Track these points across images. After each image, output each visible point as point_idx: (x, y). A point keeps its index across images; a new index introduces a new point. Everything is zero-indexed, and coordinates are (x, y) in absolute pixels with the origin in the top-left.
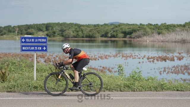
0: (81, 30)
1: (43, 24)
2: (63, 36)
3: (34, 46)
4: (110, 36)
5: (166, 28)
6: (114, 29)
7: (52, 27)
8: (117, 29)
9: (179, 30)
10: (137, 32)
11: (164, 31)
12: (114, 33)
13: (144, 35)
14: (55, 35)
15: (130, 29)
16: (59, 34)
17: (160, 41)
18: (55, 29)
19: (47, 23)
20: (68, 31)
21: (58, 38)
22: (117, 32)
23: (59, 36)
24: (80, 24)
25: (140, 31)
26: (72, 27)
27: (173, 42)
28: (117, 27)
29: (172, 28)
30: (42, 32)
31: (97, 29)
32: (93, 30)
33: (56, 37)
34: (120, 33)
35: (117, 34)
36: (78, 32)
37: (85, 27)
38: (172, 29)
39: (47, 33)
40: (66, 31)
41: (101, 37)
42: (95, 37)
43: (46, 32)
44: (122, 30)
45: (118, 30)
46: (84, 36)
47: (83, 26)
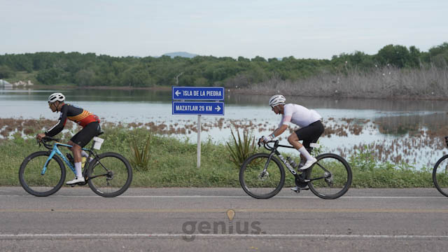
0: (112, 68)
1: (26, 54)
2: (73, 82)
3: (198, 105)
4: (177, 82)
5: (296, 68)
6: (186, 69)
7: (47, 61)
8: (192, 67)
9: (325, 71)
10: (235, 75)
11: (293, 74)
12: (188, 76)
13: (252, 81)
14: (55, 78)
15: (220, 69)
16: (64, 78)
17: (289, 94)
18: (57, 67)
19: (37, 53)
20: (85, 71)
21: (63, 86)
22: (192, 74)
23: (64, 81)
24: (109, 56)
25: (243, 72)
26: (94, 61)
27: (316, 97)
28: (192, 63)
29: (310, 67)
30: (26, 72)
31: (149, 66)
32: (141, 68)
33: (58, 83)
34: (200, 77)
35: (193, 80)
36: (106, 72)
37: (123, 63)
38: (310, 69)
39: (37, 76)
40: (81, 71)
41: (157, 84)
42: (144, 85)
43: (35, 73)
44: (204, 70)
45: (195, 70)
46: (121, 82)
47: (117, 59)
